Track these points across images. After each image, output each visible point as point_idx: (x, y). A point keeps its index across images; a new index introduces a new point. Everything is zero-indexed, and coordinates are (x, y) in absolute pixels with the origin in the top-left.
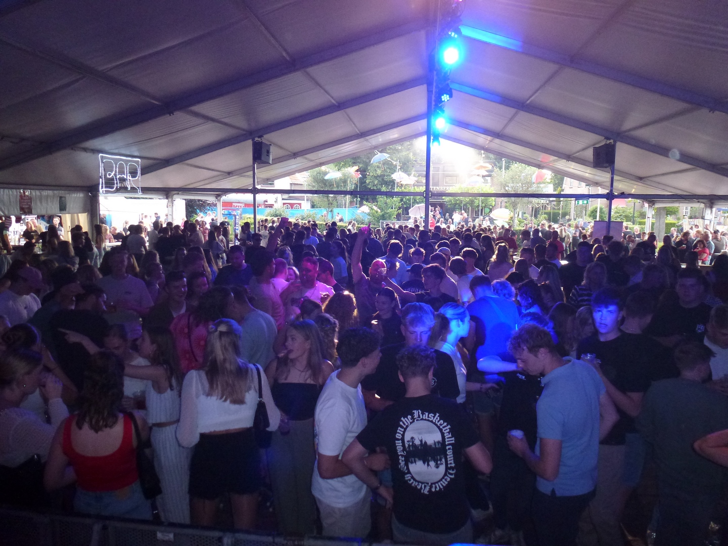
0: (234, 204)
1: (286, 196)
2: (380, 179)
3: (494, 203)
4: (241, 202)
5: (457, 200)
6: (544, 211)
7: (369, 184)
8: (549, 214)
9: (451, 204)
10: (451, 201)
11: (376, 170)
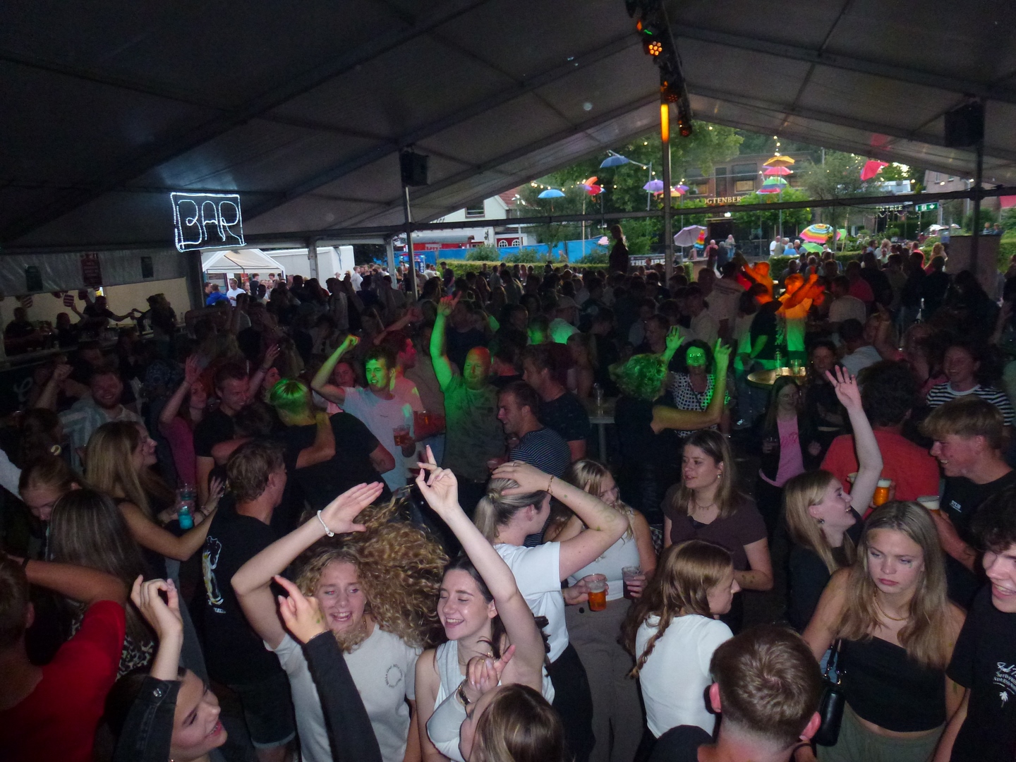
0: (427, 245)
1: (500, 229)
2: (632, 193)
3: (810, 216)
4: (437, 241)
5: (751, 216)
6: (893, 222)
7: (616, 202)
8: (901, 226)
9: (742, 223)
10: (742, 218)
11: (625, 180)
